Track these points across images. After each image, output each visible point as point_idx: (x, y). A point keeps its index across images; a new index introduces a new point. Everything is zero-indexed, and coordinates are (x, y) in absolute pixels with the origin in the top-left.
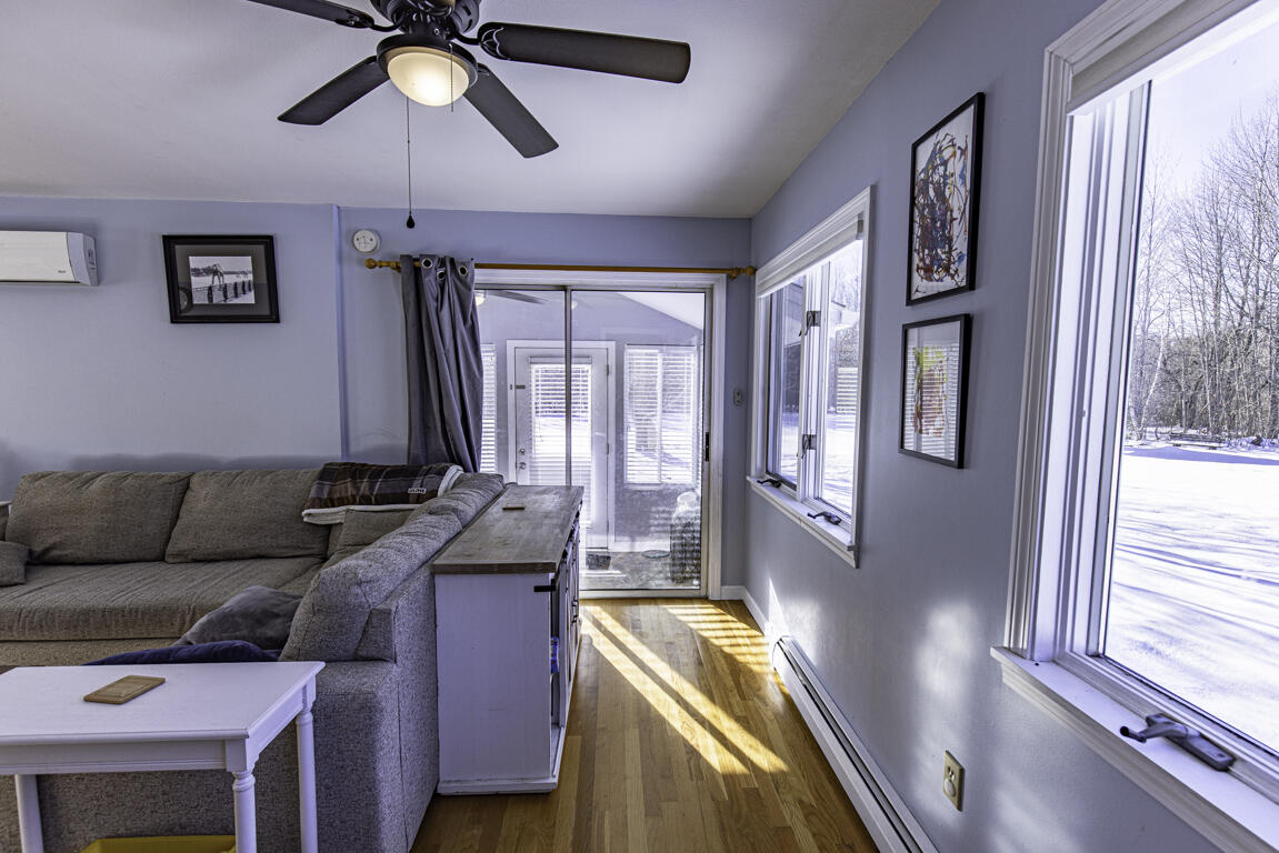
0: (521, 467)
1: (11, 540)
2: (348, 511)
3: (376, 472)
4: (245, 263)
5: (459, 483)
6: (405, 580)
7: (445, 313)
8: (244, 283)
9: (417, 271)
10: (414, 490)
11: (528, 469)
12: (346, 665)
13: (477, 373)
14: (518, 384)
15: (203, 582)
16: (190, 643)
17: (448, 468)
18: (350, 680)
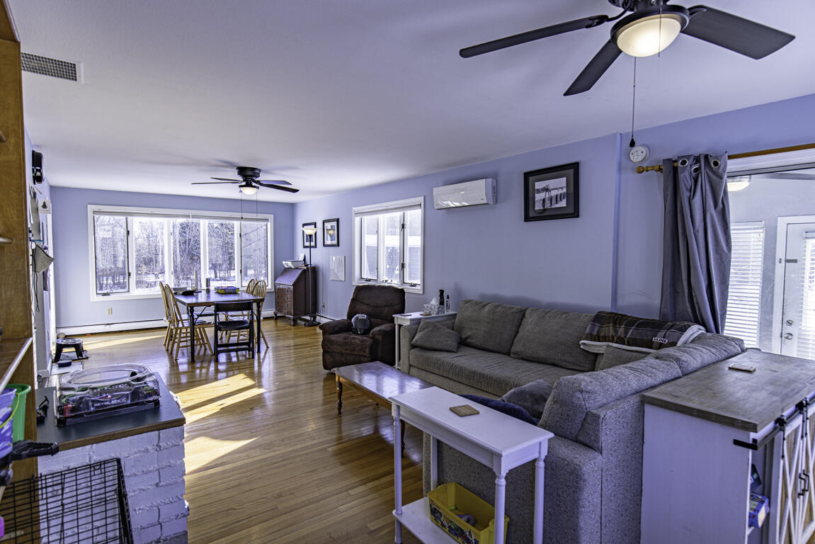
0: (787, 338)
1: (456, 331)
2: (608, 346)
3: (631, 322)
4: (562, 182)
5: (698, 339)
6: (617, 400)
7: (697, 201)
8: (561, 194)
9: (675, 169)
10: (657, 339)
11: (795, 339)
12: (569, 442)
13: (725, 248)
14: (788, 258)
15: (523, 371)
16: (504, 401)
17: (689, 326)
18: (568, 452)
